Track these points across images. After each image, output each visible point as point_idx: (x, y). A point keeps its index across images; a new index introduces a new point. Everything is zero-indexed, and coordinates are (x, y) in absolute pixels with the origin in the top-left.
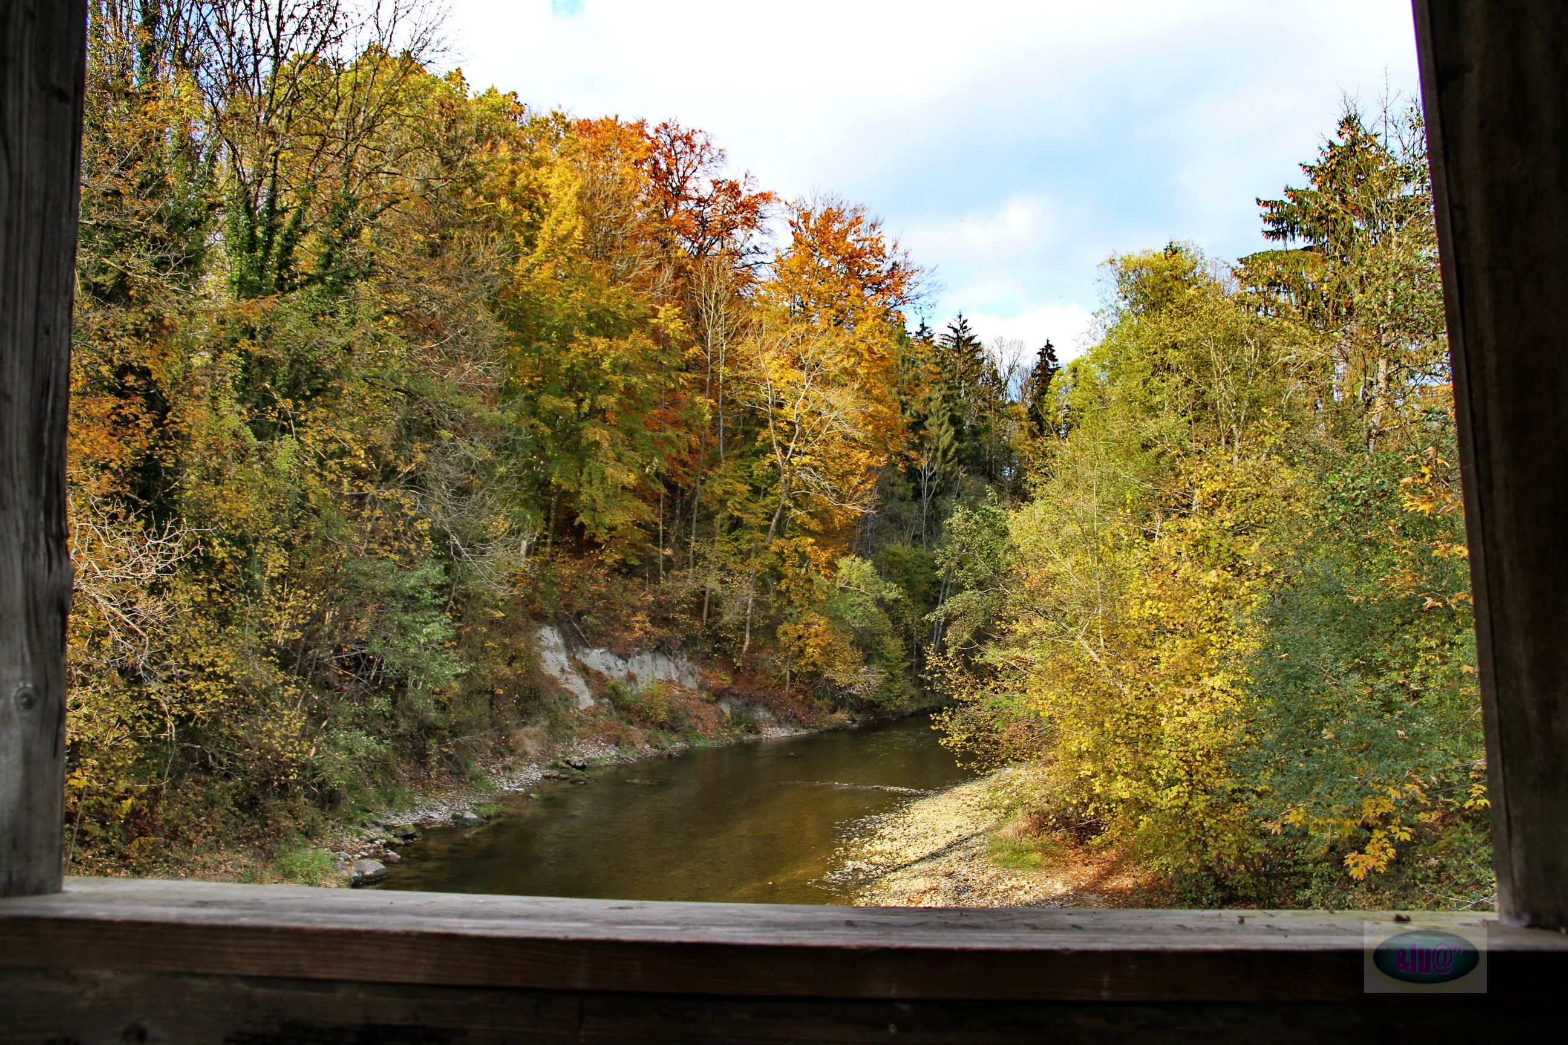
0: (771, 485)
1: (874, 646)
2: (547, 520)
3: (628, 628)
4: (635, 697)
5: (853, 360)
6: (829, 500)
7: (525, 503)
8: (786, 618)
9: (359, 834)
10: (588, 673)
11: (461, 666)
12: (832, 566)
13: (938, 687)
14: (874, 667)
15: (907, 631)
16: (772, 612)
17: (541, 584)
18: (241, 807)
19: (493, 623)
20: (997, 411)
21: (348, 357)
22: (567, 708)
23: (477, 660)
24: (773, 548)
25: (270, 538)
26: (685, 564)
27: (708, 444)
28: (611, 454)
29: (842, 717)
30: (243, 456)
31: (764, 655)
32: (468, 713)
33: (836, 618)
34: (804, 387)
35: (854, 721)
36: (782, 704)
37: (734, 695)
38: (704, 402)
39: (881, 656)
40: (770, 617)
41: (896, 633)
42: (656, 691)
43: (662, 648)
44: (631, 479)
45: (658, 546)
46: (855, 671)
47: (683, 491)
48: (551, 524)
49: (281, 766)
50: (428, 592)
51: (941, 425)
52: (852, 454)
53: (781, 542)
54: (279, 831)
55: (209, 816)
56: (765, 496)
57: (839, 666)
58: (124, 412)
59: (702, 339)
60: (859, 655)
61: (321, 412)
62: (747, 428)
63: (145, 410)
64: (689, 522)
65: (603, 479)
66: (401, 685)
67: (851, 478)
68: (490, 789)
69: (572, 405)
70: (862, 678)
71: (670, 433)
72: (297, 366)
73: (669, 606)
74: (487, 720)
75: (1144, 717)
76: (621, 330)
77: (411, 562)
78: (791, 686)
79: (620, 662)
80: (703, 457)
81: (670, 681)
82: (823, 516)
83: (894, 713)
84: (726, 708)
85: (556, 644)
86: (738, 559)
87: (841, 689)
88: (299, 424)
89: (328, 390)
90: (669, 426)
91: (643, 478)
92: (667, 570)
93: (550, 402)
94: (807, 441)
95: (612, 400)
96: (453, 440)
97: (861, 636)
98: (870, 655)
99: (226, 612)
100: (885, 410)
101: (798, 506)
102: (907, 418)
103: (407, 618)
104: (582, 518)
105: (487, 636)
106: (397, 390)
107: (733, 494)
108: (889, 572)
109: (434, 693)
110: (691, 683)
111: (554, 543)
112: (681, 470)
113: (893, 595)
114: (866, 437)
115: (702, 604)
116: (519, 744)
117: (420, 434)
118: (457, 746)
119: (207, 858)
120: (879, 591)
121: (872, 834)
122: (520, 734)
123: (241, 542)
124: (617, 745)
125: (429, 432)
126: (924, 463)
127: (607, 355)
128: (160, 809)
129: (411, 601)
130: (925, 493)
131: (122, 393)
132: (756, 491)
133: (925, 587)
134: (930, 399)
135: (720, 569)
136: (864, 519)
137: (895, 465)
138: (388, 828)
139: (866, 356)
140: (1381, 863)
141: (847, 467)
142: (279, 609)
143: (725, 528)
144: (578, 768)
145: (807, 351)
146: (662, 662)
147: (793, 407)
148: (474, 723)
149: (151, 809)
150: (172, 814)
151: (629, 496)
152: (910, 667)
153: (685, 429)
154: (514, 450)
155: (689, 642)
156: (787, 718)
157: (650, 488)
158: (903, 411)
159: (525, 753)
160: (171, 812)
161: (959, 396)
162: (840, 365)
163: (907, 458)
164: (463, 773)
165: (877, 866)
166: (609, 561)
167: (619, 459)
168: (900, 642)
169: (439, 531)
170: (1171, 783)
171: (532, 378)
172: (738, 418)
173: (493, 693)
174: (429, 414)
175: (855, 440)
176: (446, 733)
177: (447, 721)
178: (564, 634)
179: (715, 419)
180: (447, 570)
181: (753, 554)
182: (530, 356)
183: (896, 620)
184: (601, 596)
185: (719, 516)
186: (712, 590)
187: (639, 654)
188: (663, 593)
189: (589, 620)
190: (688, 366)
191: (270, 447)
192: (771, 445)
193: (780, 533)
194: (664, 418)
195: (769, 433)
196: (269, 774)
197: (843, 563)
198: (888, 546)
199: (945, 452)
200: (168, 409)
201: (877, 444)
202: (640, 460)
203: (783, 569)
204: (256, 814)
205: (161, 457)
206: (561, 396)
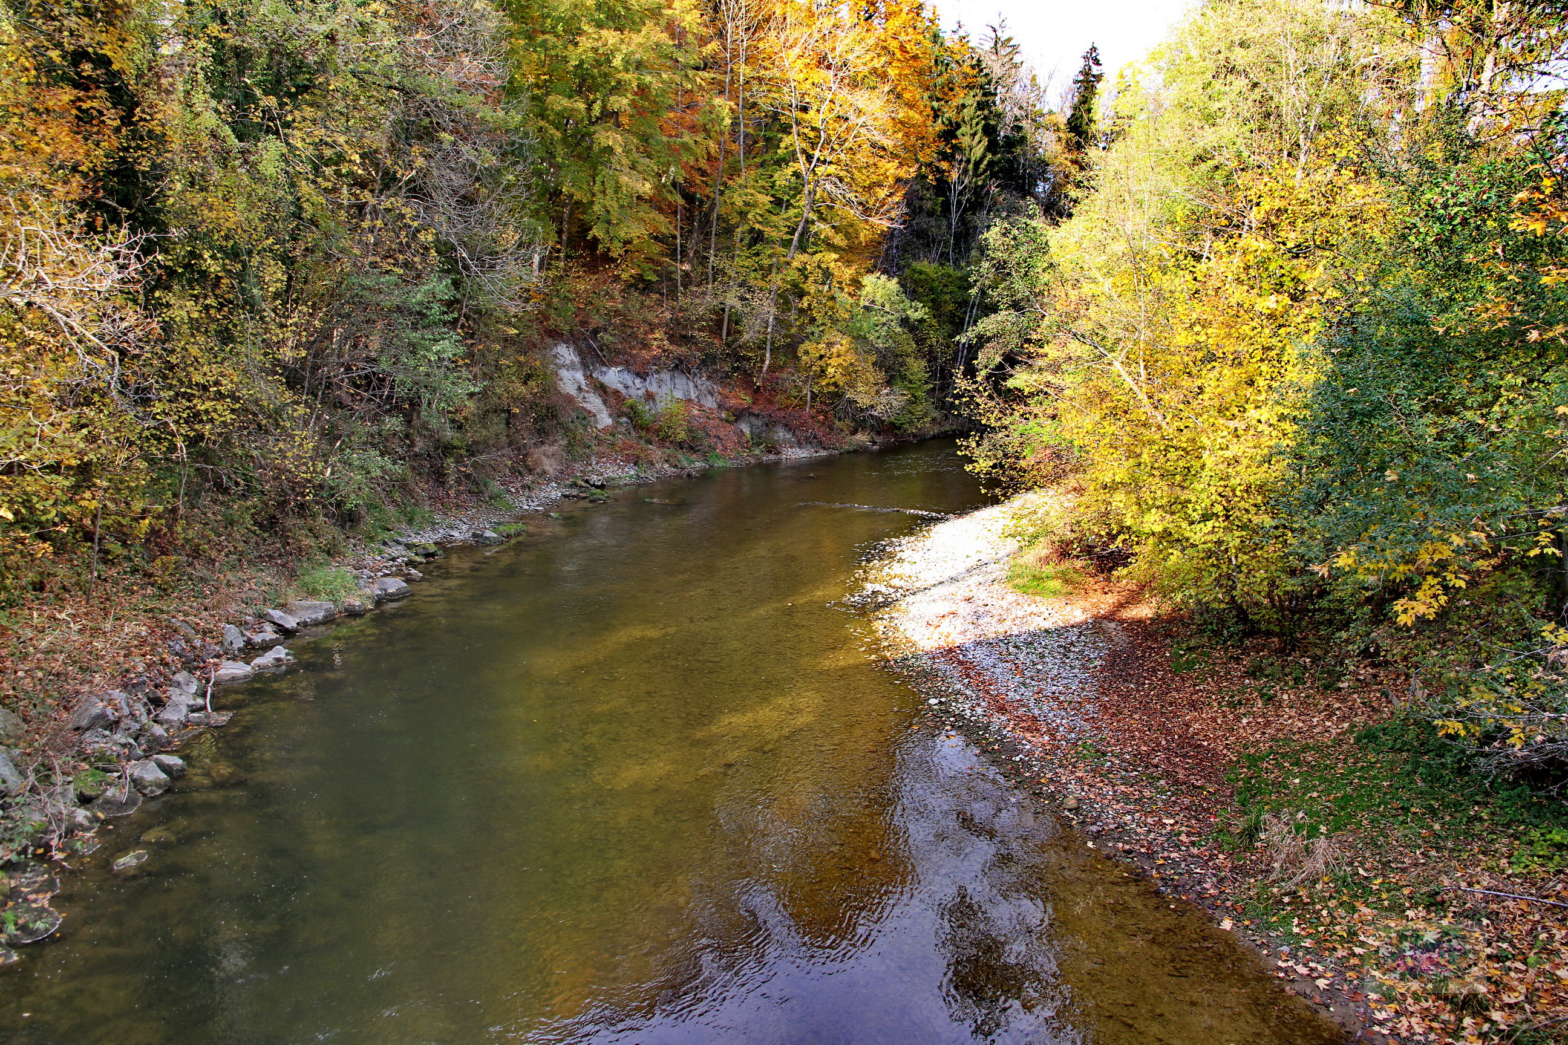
0: (794, 196)
1: (897, 367)
2: (560, 232)
3: (646, 346)
4: (654, 416)
5: (883, 59)
6: (853, 214)
7: (535, 214)
8: (807, 337)
9: (381, 552)
10: (605, 392)
11: (475, 386)
12: (856, 283)
13: (965, 413)
14: (896, 389)
15: (931, 352)
16: (793, 331)
17: (555, 300)
18: (261, 526)
19: (507, 340)
20: (1034, 120)
21: (331, 47)
22: (585, 427)
23: (491, 378)
24: (795, 264)
25: (265, 250)
26: (704, 280)
27: (727, 152)
28: (625, 161)
29: (862, 438)
30: (225, 159)
31: (784, 375)
32: (484, 432)
33: (859, 338)
34: (830, 89)
35: (874, 443)
36: (802, 425)
37: (754, 415)
38: (723, 105)
39: (904, 378)
40: (791, 336)
41: (919, 354)
42: (675, 411)
43: (680, 367)
44: (647, 188)
45: (676, 260)
46: (878, 392)
47: (701, 202)
48: (564, 237)
49: (297, 486)
50: (436, 308)
51: (974, 135)
52: (880, 164)
53: (804, 257)
54: (300, 549)
55: (230, 535)
56: (787, 208)
57: (861, 387)
58: (85, 106)
59: (721, 35)
60: (882, 376)
61: (308, 112)
62: (768, 134)
63: (109, 105)
64: (708, 234)
65: (617, 189)
66: (415, 404)
67: (878, 189)
68: (510, 508)
69: (582, 106)
70: (884, 401)
71: (687, 138)
72: (277, 57)
73: (689, 323)
74: (504, 439)
75: (1184, 449)
76: (634, 23)
77: (419, 276)
78: (812, 407)
79: (638, 381)
80: (723, 165)
81: (690, 400)
82: (847, 230)
83: (915, 436)
84: (745, 428)
85: (572, 362)
86: (759, 275)
87: (862, 410)
88: (287, 125)
89: (314, 86)
90: (686, 131)
91: (659, 188)
92: (685, 286)
93: (558, 102)
94: (833, 149)
95: (625, 101)
96: (454, 144)
97: (884, 357)
98: (892, 377)
99: (227, 329)
100: (917, 116)
101: (822, 219)
102: (939, 126)
103: (414, 336)
104: (597, 232)
105: (501, 354)
106: (391, 87)
107: (755, 205)
108: (914, 291)
109: (449, 412)
110: (710, 403)
111: (567, 257)
112: (698, 179)
113: (918, 315)
114: (895, 146)
115: (721, 321)
116: (537, 462)
117: (420, 138)
118: (475, 465)
119: (230, 576)
120: (904, 310)
121: (891, 556)
122: (537, 453)
123: (234, 254)
124: (635, 464)
125: (428, 135)
126: (954, 175)
127: (619, 50)
128: (179, 529)
129: (419, 317)
130: (954, 208)
131: (82, 84)
132: (778, 202)
133: (951, 307)
134: (964, 106)
135: (740, 286)
136: (890, 235)
137: (925, 177)
138: (408, 546)
139: (898, 55)
140: (1432, 610)
141: (874, 178)
142: (282, 326)
143: (746, 241)
144: (597, 487)
145: (834, 49)
146: (681, 381)
147: (818, 111)
148: (491, 442)
149: (170, 528)
150: (191, 534)
151: (646, 206)
152: (933, 389)
153: (704, 135)
154: (521, 155)
155: (709, 360)
156: (807, 438)
157: (665, 199)
158: (936, 117)
159: (544, 472)
160: (190, 532)
161: (994, 103)
162: (870, 65)
163: (939, 170)
164: (481, 492)
165: (897, 589)
166: (624, 276)
167: (633, 167)
168: (924, 363)
169: (445, 244)
170: (1205, 518)
171: (538, 76)
172: (759, 124)
173: (509, 412)
174: (427, 114)
175: (884, 149)
176: (463, 452)
177: (462, 440)
178: (580, 352)
179: (735, 124)
180: (456, 284)
181: (774, 270)
182: (535, 51)
183: (920, 341)
184: (617, 313)
185: (739, 230)
186: (732, 307)
187: (657, 372)
188: (681, 310)
189: (606, 337)
190: (706, 65)
191: (252, 149)
192: (794, 153)
193: (802, 248)
194: (680, 123)
195: (791, 141)
196: (286, 494)
197: (868, 280)
198: (914, 264)
199: (977, 164)
200: (137, 104)
201: (907, 153)
202: (656, 169)
203: (805, 286)
204: (276, 532)
205: (135, 160)
206: (570, 97)
